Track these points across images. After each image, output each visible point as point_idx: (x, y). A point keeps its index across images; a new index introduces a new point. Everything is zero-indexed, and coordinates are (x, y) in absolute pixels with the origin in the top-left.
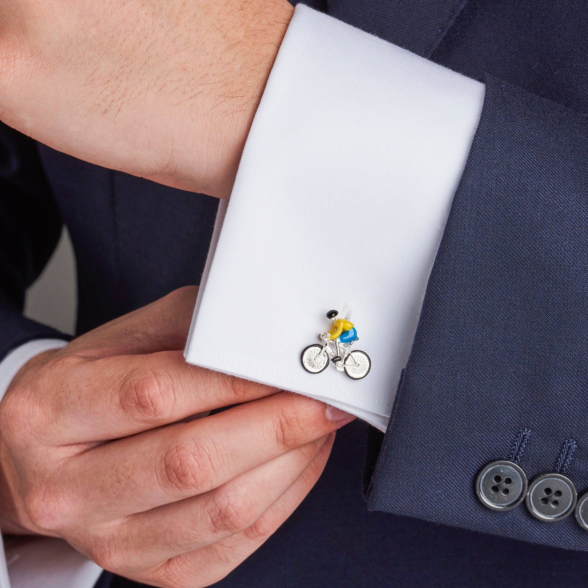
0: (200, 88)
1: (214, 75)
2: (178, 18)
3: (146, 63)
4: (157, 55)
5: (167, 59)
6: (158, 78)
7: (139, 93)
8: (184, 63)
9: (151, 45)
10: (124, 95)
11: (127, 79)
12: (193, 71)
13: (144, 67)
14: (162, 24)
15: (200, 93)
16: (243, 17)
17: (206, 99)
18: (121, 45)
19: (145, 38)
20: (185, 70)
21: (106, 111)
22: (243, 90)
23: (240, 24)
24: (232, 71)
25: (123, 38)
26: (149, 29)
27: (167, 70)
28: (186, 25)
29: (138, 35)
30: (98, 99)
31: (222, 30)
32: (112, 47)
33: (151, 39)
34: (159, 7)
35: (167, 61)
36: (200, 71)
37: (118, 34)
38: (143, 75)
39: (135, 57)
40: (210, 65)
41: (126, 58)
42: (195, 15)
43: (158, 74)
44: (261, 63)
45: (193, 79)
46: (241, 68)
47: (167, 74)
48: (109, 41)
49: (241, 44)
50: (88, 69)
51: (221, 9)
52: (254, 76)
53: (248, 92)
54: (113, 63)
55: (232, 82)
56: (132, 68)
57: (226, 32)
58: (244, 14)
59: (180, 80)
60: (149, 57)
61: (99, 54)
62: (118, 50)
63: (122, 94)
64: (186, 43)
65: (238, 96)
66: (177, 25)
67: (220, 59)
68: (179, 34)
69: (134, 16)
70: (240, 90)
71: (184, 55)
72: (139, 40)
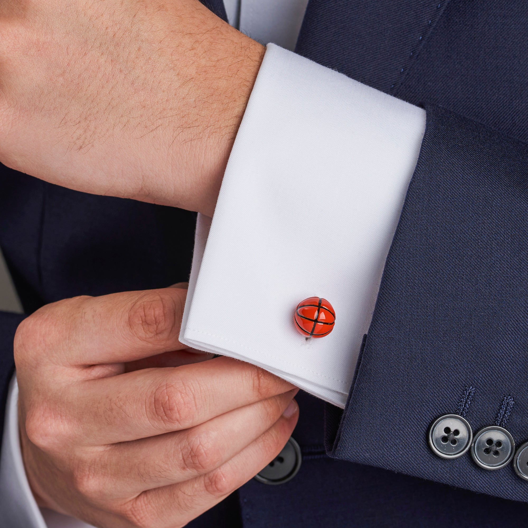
0: (160, 122)
1: (171, 109)
2: (134, 62)
3: (109, 104)
4: (119, 96)
5: (128, 99)
6: (122, 116)
7: (108, 130)
8: (144, 101)
9: (112, 88)
10: (94, 133)
11: (96, 119)
12: (152, 107)
13: (108, 107)
14: (120, 69)
15: (161, 126)
16: (194, 56)
17: (166, 130)
18: (86, 90)
19: (107, 82)
20: (144, 107)
21: (81, 147)
22: (198, 120)
23: (191, 62)
24: (187, 104)
25: (88, 84)
26: (109, 74)
27: (128, 108)
28: (142, 68)
29: (100, 81)
30: (72, 138)
31: (175, 69)
32: (78, 92)
33: (112, 82)
34: (117, 55)
35: (128, 101)
36: (158, 107)
37: (83, 81)
38: (109, 114)
39: (100, 99)
40: (167, 101)
41: (92, 101)
42: (150, 58)
43: (121, 113)
44: (212, 95)
45: (152, 114)
46: (195, 101)
47: (130, 112)
48: (75, 87)
49: (193, 80)
50: (60, 113)
51: (173, 51)
52: (207, 108)
53: (203, 122)
54: (82, 106)
55: (188, 114)
56: (98, 109)
57: (180, 70)
58: (195, 54)
59: (141, 116)
60: (112, 99)
61: (68, 100)
62: (85, 95)
63: (92, 132)
64: (143, 84)
65: (194, 126)
66: (134, 68)
67: (175, 95)
68: (137, 76)
69: (95, 64)
70: (195, 120)
71: (143, 94)
72: (102, 85)
